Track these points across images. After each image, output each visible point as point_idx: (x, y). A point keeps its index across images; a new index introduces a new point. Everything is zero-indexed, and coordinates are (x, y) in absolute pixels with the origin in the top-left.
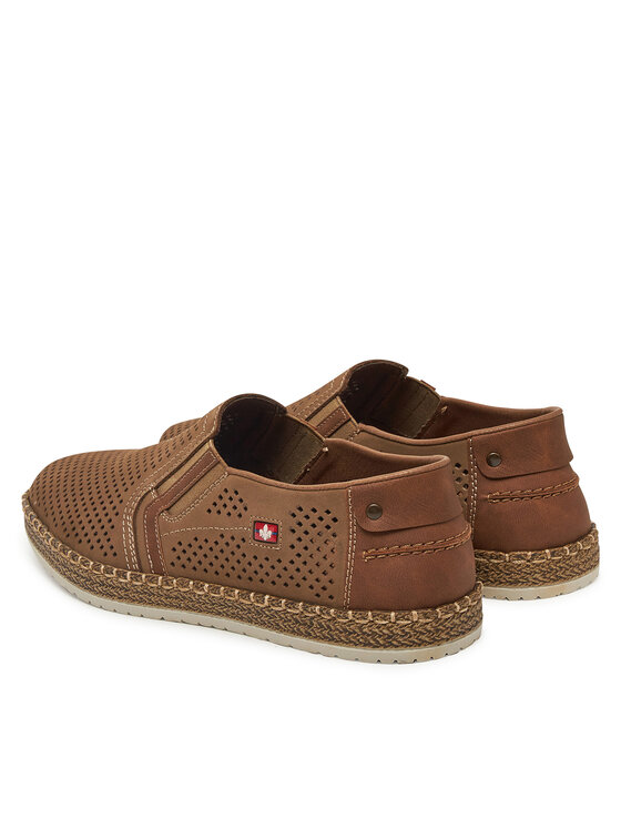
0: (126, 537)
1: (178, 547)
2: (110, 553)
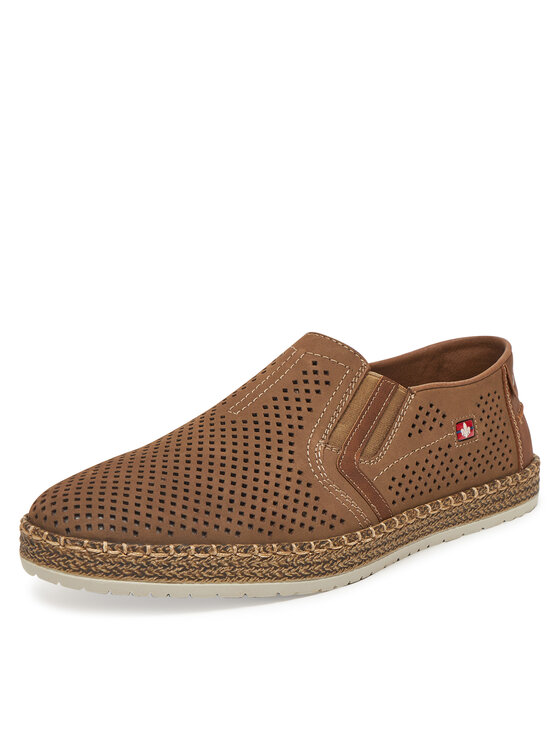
0: (345, 499)
1: (392, 484)
2: (335, 522)
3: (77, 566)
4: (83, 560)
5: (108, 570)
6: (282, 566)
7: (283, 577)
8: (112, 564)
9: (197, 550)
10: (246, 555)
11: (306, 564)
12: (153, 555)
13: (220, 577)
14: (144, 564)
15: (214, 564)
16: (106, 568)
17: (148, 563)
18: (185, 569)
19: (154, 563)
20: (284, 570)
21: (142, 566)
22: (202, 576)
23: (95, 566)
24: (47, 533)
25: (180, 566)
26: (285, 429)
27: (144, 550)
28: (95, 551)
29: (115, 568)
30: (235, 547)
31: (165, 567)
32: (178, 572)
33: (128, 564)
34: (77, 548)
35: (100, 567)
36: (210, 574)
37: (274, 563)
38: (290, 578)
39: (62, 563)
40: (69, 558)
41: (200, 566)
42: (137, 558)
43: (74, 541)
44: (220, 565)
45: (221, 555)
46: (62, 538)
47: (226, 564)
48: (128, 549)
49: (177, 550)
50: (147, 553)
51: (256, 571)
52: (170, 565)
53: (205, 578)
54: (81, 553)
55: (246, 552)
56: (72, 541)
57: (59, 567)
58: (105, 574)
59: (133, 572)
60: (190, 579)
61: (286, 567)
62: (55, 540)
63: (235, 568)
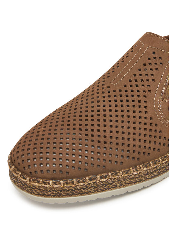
3: (37, 192)
4: (40, 190)
5: (54, 194)
6: (145, 175)
7: (146, 179)
8: (56, 191)
9: (101, 178)
10: (127, 175)
11: (157, 170)
12: (78, 184)
13: (114, 188)
14: (73, 189)
15: (111, 182)
16: (53, 193)
17: (75, 189)
18: (95, 187)
19: (78, 188)
20: (146, 176)
21: (72, 190)
22: (104, 189)
23: (47, 193)
24: (20, 173)
25: (92, 187)
26: (141, 94)
27: (73, 183)
28: (46, 186)
29: (58, 193)
30: (121, 172)
31: (84, 189)
32: (91, 190)
33: (64, 190)
34: (36, 184)
35: (49, 193)
36: (109, 187)
37: (142, 174)
38: (149, 179)
39: (29, 190)
40: (33, 188)
41: (103, 185)
42: (69, 187)
43: (35, 180)
44: (113, 182)
45: (114, 177)
46: (28, 178)
47: (117, 181)
48: (64, 184)
49: (90, 180)
50: (74, 184)
51: (132, 180)
52: (87, 187)
53: (106, 189)
54: (39, 186)
55: (127, 173)
56: (33, 180)
57: (28, 191)
58: (52, 196)
59: (67, 193)
60: (98, 191)
61: (147, 174)
62: (24, 178)
63: (121, 182)
